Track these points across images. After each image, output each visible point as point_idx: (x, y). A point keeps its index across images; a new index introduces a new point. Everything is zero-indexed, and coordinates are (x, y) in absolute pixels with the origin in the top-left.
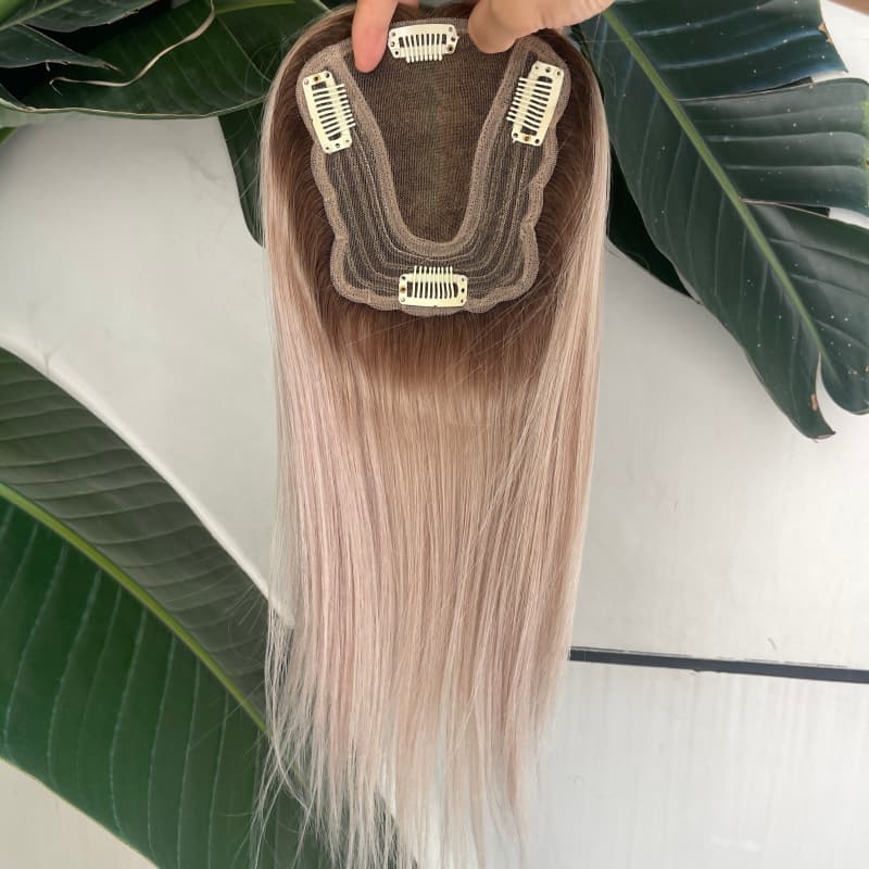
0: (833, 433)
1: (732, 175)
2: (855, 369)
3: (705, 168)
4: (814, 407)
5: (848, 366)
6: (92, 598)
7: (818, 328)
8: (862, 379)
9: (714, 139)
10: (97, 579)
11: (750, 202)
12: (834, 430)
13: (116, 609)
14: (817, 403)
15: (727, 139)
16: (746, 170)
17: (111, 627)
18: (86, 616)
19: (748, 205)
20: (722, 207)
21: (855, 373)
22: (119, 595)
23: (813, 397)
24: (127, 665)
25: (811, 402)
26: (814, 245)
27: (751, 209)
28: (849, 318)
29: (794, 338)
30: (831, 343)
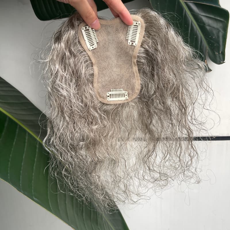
0: (211, 70)
2: (217, 52)
5: (215, 52)
7: (206, 39)
8: (219, 55)
12: (211, 69)
14: (206, 61)
19: (185, 2)
20: (177, 3)
21: (217, 53)
26: (204, 14)
27: (186, 3)
28: (215, 37)
29: (199, 43)
30: (210, 45)
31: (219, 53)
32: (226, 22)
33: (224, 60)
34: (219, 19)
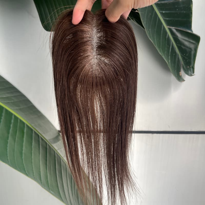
0: (184, 81)
1: (165, 20)
3: (159, 18)
4: (180, 75)
5: (187, 66)
6: (12, 121)
7: (182, 56)
8: (190, 69)
9: (161, 12)
10: (13, 117)
11: (169, 27)
13: (19, 124)
14: (181, 74)
15: (164, 12)
16: (168, 20)
17: (18, 128)
18: (11, 126)
19: (168, 28)
20: (162, 29)
22: (19, 121)
23: (180, 73)
24: (23, 137)
25: (180, 74)
28: (188, 55)
29: (177, 59)
30: (184, 60)
31: (190, 67)
32: (197, 44)
33: (194, 73)
34: (192, 41)
